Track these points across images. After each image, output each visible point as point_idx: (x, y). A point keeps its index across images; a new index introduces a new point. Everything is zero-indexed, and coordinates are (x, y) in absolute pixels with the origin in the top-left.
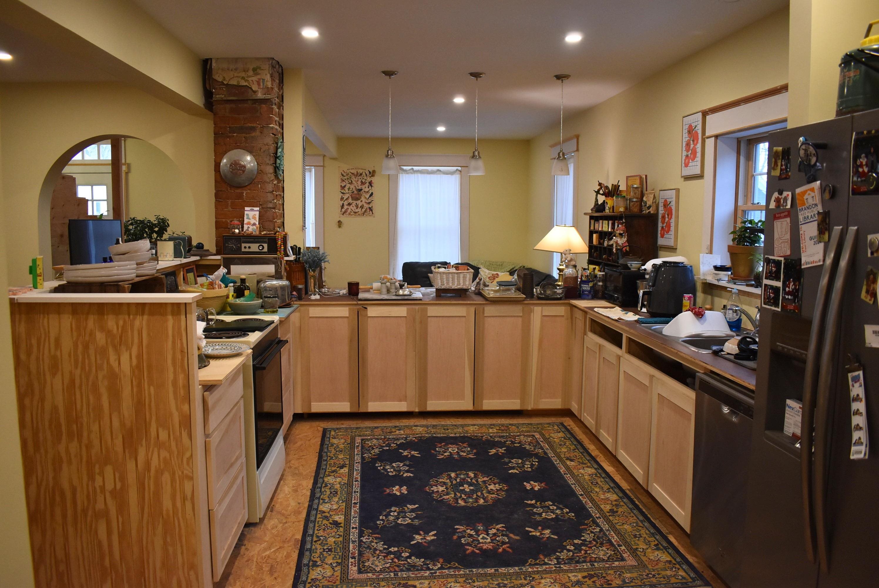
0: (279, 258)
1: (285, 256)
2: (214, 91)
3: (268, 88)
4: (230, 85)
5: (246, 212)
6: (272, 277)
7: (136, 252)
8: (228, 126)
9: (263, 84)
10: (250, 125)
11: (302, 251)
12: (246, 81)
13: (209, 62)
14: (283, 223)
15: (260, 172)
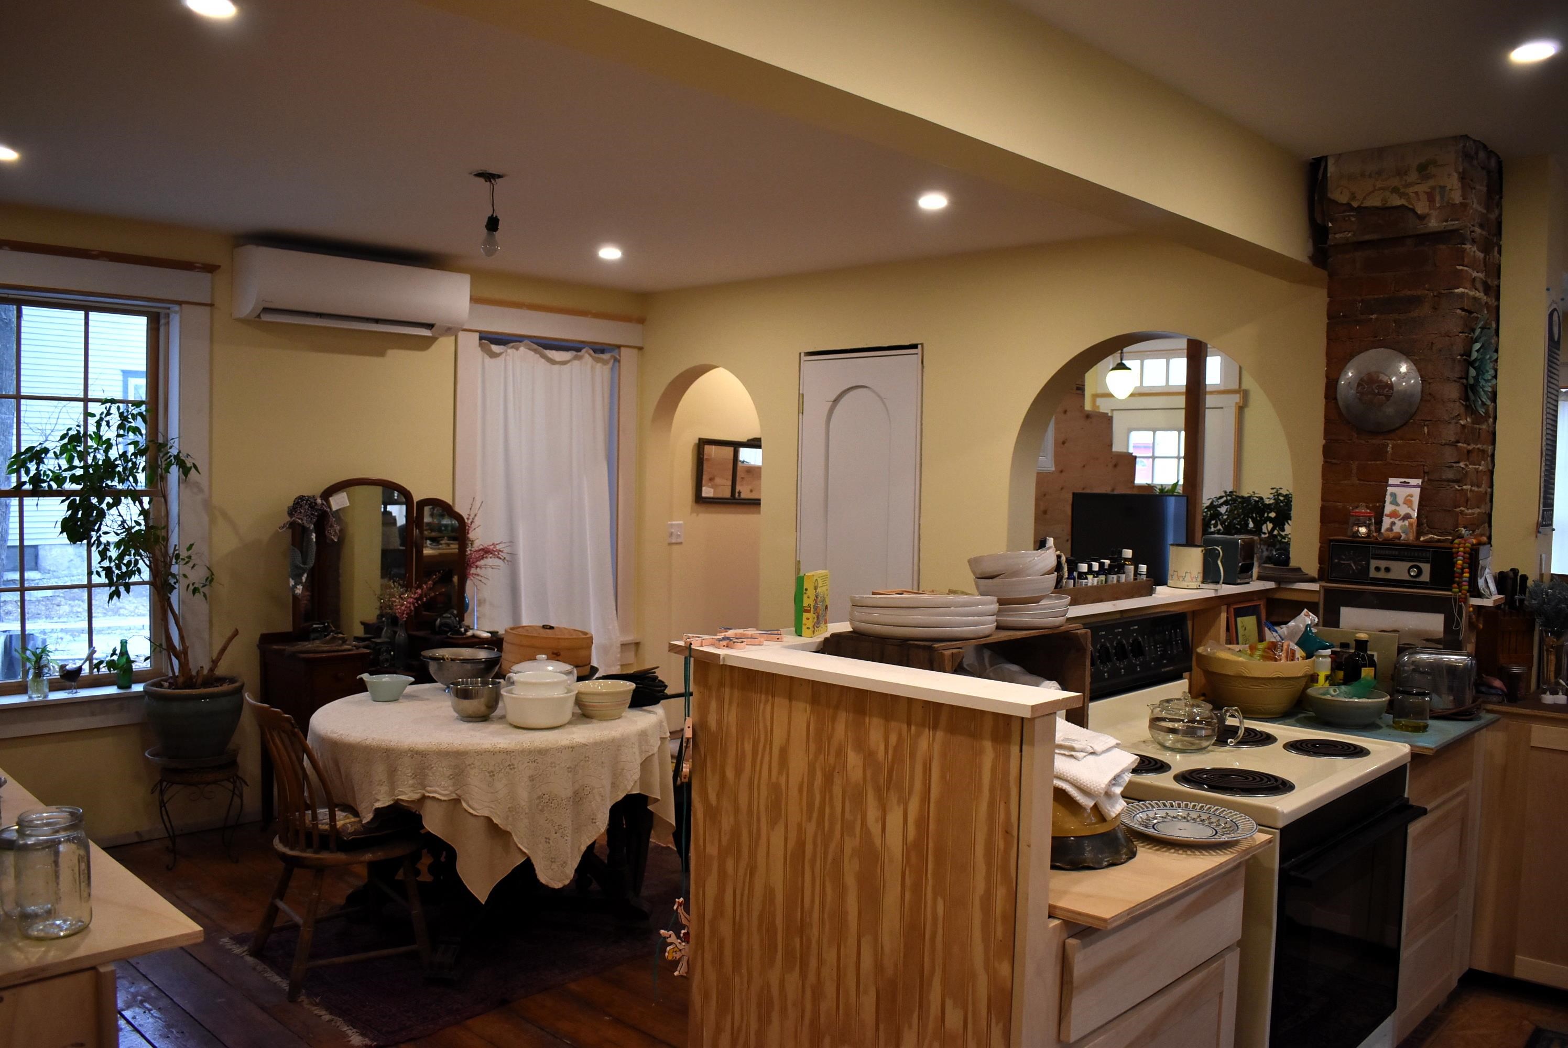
0: (1455, 599)
1: (1472, 596)
2: (1330, 225)
3: (1454, 205)
4: (1366, 208)
5: (1390, 490)
6: (1438, 641)
7: (1015, 573)
8: (1359, 298)
9: (1442, 197)
10: (1409, 293)
11: (1530, 583)
12: (1402, 195)
13: (1323, 165)
14: (1490, 516)
15: (1428, 395)
